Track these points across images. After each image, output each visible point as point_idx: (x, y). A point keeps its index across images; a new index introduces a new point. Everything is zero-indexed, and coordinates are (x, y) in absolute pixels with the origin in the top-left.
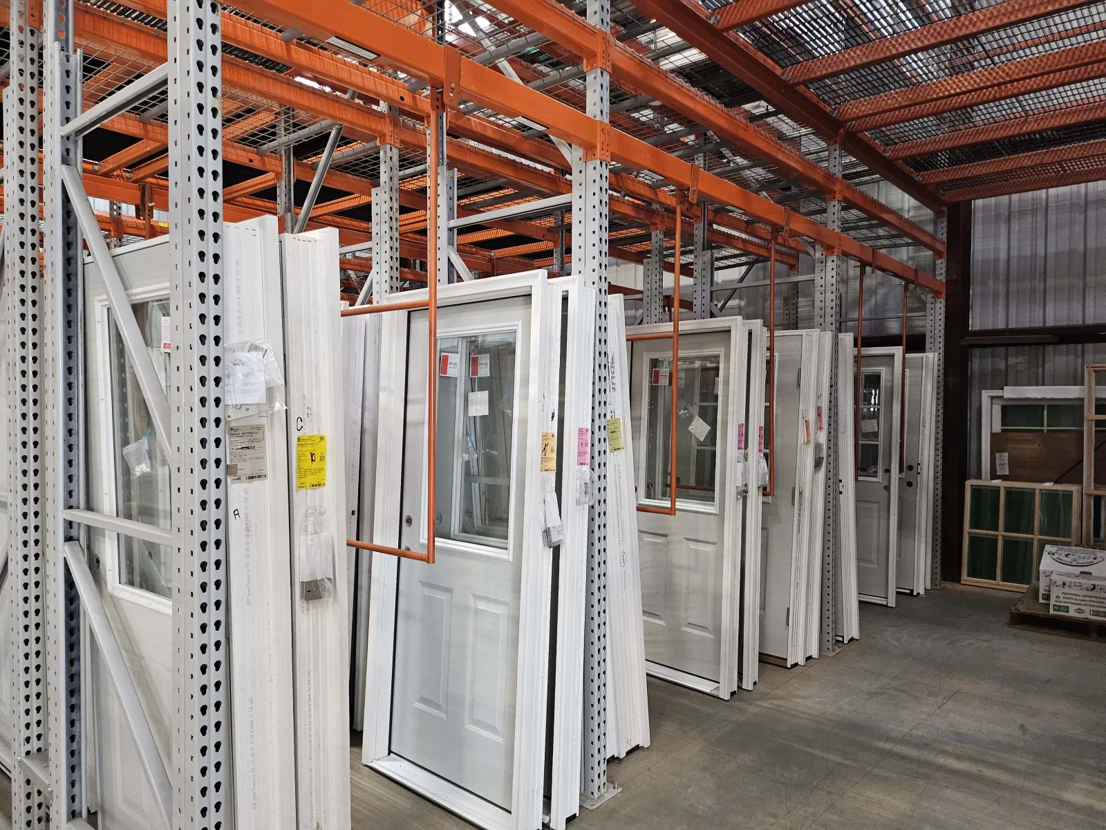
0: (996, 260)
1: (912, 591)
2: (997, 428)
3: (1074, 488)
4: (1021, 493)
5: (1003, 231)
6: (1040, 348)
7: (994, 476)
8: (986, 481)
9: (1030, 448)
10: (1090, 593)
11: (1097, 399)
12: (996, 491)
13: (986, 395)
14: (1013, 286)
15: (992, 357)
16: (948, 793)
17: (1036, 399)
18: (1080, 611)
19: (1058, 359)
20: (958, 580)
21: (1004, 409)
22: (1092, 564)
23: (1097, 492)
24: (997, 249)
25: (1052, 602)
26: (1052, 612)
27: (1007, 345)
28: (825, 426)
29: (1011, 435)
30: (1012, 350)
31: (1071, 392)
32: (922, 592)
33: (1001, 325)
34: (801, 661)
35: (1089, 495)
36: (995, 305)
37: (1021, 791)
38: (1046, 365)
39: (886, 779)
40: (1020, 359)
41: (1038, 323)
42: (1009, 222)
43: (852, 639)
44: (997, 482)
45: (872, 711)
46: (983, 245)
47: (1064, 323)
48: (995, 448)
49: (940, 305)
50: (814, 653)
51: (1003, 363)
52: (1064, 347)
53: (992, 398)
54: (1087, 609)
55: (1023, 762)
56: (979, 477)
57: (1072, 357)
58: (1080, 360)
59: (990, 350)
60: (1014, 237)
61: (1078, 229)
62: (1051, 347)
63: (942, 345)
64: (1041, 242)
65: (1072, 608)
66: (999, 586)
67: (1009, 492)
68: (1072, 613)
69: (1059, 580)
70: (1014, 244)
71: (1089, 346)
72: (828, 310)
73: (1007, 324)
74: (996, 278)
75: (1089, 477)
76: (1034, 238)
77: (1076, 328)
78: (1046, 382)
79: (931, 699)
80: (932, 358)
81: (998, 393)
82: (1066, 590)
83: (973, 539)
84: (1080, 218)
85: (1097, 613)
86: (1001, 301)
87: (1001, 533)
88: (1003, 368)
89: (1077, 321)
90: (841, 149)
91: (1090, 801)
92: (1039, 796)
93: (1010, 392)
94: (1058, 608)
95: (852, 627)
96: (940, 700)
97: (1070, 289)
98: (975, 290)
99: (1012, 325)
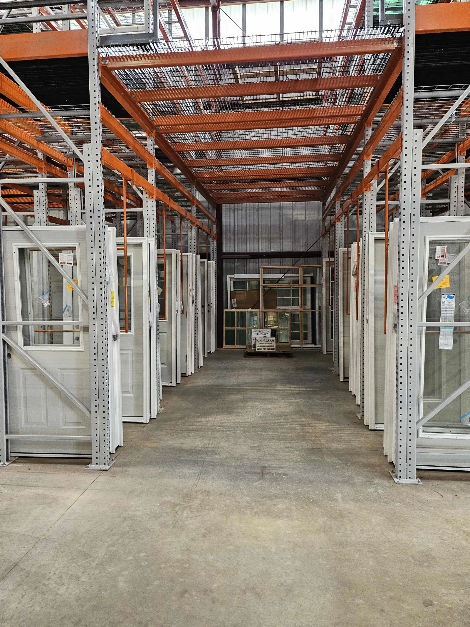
0: (230, 226)
1: (210, 351)
2: (232, 290)
3: (258, 310)
4: (241, 312)
5: (232, 214)
6: (245, 260)
7: (232, 308)
8: (229, 310)
9: (244, 297)
10: (267, 343)
11: (264, 279)
12: (233, 313)
13: (229, 277)
14: (236, 236)
15: (230, 263)
16: (250, 393)
17: (245, 279)
18: (265, 349)
19: (250, 264)
20: (222, 347)
21: (234, 282)
22: (266, 334)
23: (265, 311)
24: (230, 222)
25: (257, 347)
26: (257, 350)
27: (234, 259)
28: (194, 289)
29: (237, 292)
30: (236, 260)
31: (255, 276)
32: (213, 352)
33: (232, 251)
34: (190, 374)
35: (262, 312)
36: (230, 243)
37: (267, 390)
38: (247, 266)
39: (234, 393)
40: (239, 264)
41: (244, 251)
42: (234, 212)
43: (201, 367)
44: (234, 310)
45: (219, 382)
46: (226, 220)
47: (252, 251)
48: (232, 298)
49: (215, 243)
50: (193, 372)
51: (233, 265)
52: (252, 260)
53: (231, 278)
54: (267, 348)
55: (264, 385)
56: (227, 308)
57: (255, 263)
58: (257, 265)
59: (229, 260)
60: (236, 217)
61: (256, 217)
62: (249, 260)
63: (216, 258)
64: (244, 221)
65: (262, 348)
66: (237, 347)
67: (238, 312)
68: (263, 350)
69: (259, 340)
70: (236, 220)
71: (260, 260)
72: (193, 246)
73: (234, 250)
74: (230, 232)
75: (262, 306)
76: (242, 219)
77: (256, 253)
78: (247, 272)
79: (234, 377)
80: (213, 263)
81: (233, 276)
82: (261, 342)
83: (227, 331)
84: (256, 213)
85: (269, 349)
86: (232, 242)
87: (236, 328)
88: (233, 267)
89: (256, 251)
90: (196, 187)
91: (282, 389)
92: (271, 390)
93: (237, 276)
94: (259, 349)
95: (201, 363)
96: (236, 376)
97: (254, 238)
98: (224, 236)
99: (236, 251)
